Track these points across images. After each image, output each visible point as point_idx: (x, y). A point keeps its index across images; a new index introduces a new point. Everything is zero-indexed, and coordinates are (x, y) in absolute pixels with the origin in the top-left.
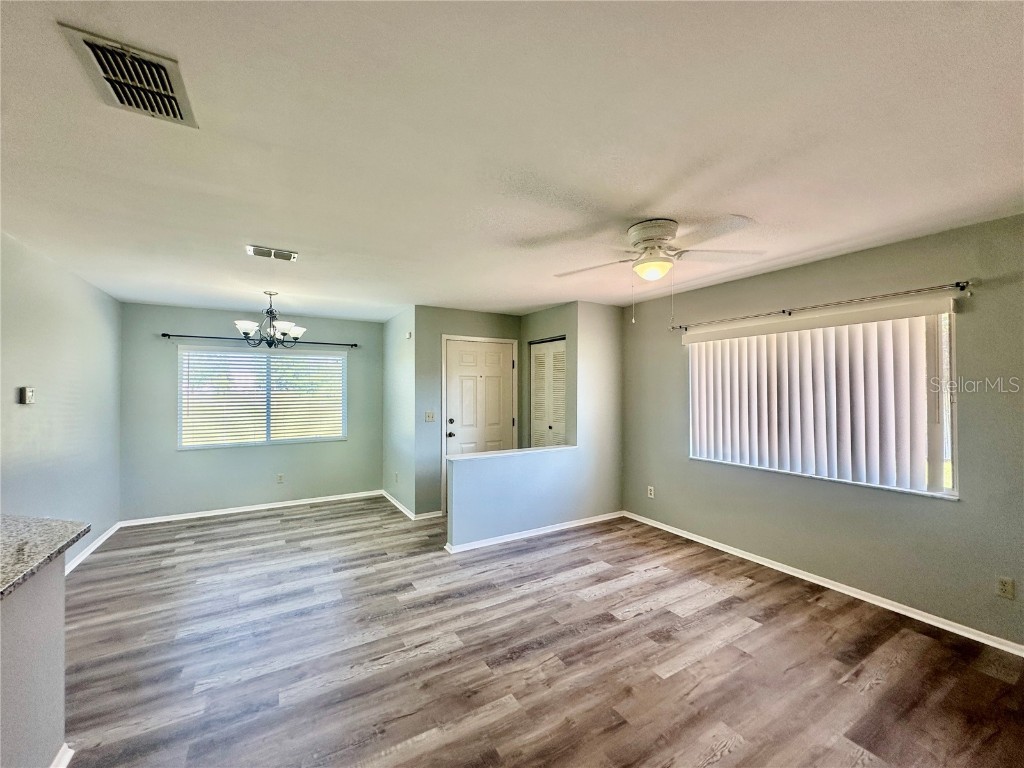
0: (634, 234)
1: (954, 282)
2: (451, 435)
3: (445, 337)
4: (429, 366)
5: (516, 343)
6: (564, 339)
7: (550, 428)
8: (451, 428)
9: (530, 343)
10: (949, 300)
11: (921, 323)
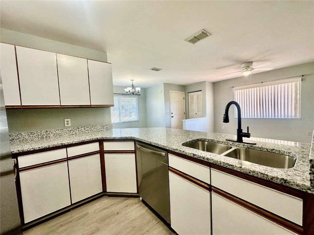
0: (243, 65)
1: (302, 75)
2: (172, 117)
3: (170, 91)
4: (167, 99)
5: (184, 93)
6: (201, 91)
7: (196, 114)
8: (172, 115)
9: (188, 93)
10: (300, 79)
11: (294, 83)
